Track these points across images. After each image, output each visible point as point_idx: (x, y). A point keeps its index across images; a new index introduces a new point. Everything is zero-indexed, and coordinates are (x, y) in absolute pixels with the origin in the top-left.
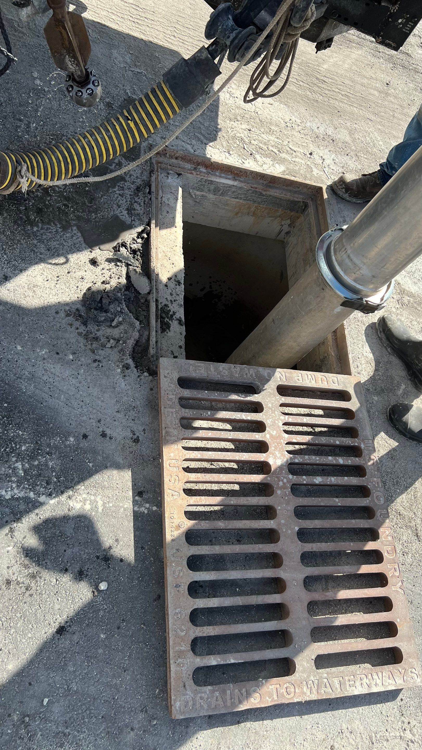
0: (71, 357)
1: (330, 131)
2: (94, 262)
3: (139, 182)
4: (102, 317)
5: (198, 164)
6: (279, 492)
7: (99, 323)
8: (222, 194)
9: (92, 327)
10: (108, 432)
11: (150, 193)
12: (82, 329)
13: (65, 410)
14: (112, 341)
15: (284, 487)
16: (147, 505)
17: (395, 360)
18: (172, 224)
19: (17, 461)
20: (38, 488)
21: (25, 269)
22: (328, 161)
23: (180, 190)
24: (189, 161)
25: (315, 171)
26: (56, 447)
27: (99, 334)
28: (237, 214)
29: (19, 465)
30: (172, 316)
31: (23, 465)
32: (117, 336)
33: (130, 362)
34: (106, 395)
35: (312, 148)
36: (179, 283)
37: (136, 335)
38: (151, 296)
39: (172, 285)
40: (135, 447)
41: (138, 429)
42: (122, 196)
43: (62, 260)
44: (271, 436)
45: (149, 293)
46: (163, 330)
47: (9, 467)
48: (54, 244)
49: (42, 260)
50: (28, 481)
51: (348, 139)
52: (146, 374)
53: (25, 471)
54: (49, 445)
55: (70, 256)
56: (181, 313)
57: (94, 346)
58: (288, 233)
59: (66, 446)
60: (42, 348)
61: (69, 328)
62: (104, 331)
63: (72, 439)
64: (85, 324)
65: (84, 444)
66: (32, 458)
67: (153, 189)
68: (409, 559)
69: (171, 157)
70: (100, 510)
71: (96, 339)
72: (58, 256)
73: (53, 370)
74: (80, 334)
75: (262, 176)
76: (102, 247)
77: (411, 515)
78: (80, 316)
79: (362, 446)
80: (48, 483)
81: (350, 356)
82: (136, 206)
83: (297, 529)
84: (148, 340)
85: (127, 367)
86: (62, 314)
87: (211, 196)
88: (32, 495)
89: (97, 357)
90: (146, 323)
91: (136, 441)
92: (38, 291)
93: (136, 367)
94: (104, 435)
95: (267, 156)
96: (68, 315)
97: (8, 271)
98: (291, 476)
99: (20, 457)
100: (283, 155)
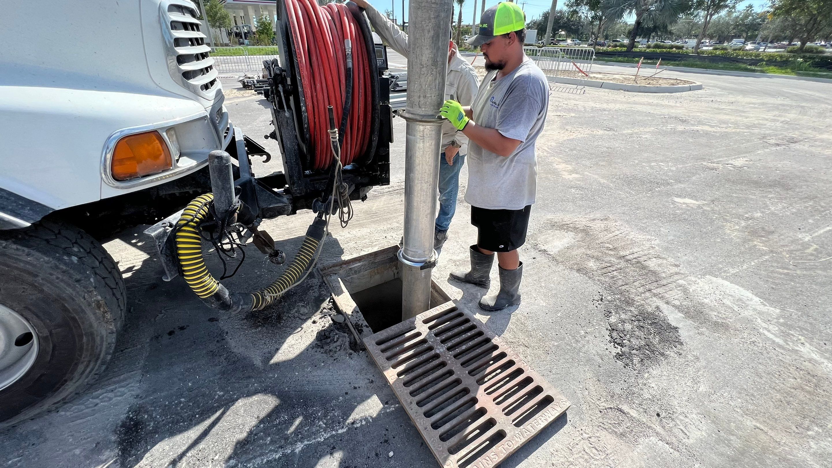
0: (323, 364)
1: (389, 226)
2: (314, 322)
3: (319, 284)
4: (329, 340)
5: (341, 265)
6: (449, 362)
7: (328, 344)
8: (359, 272)
9: (326, 347)
10: (356, 386)
11: (325, 284)
12: (322, 350)
13: (331, 387)
14: (338, 347)
15: (450, 358)
16: (393, 406)
17: (469, 286)
18: (342, 292)
19: (319, 422)
20: (335, 428)
21: (285, 341)
22: (394, 235)
23: (339, 279)
24: (337, 266)
25: (391, 242)
26: (335, 405)
27: (331, 348)
28: (371, 277)
29: (321, 423)
30: (361, 326)
31: (323, 422)
32: (340, 344)
33: (351, 351)
34: (348, 371)
35: (385, 235)
36: (358, 312)
37: (348, 339)
38: (346, 321)
39: (355, 314)
40: (372, 385)
41: (370, 376)
42: (314, 292)
43: (300, 329)
44: (432, 342)
46: (360, 333)
47: (317, 426)
48: (292, 326)
49: (290, 334)
50: (329, 427)
51: (398, 225)
52: (361, 352)
53: (325, 424)
54: (331, 407)
55: (302, 326)
56: (366, 323)
57: (331, 354)
58: (398, 273)
59: (339, 403)
60: (307, 368)
61: (316, 353)
62: (333, 346)
63: (341, 398)
64: (322, 348)
65: (347, 397)
66: (326, 416)
67: (326, 282)
69: (328, 268)
70: (371, 420)
71: (331, 351)
72: (297, 328)
73: (317, 374)
74: (322, 353)
75: (370, 254)
76: (315, 315)
78: (319, 346)
79: (475, 323)
80: (339, 423)
81: (448, 295)
82: (322, 292)
83: (467, 372)
84: (355, 339)
85: (351, 354)
86: (310, 349)
87: (355, 276)
88: (334, 433)
89: (335, 358)
90: (350, 333)
91: (372, 382)
92: (294, 346)
93: (355, 352)
94: (355, 388)
95: (368, 247)
96: (313, 348)
97: (278, 346)
98: (451, 353)
99: (319, 419)
100: (375, 243)
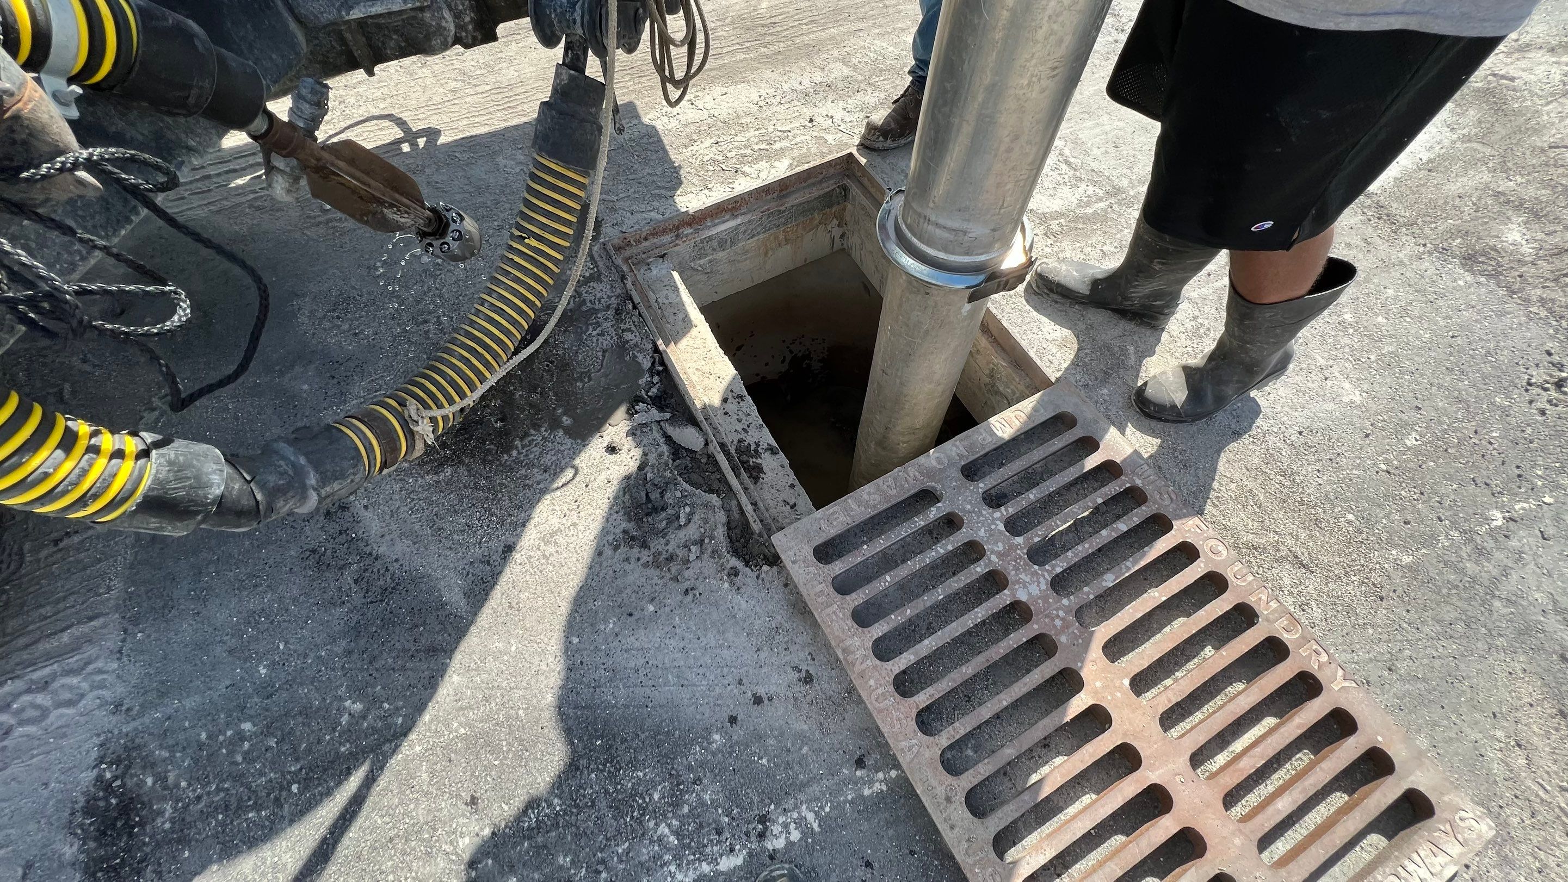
0: (651, 608)
1: (818, 77)
2: (612, 449)
3: (614, 301)
4: (661, 521)
5: (678, 228)
6: (1063, 639)
7: (663, 533)
8: (733, 243)
9: (657, 544)
10: (761, 691)
11: (635, 307)
12: (646, 556)
13: (685, 694)
14: (693, 548)
15: (1066, 626)
16: (881, 775)
17: (1096, 317)
18: (687, 324)
19: (657, 825)
20: (708, 850)
21: (529, 518)
22: (839, 114)
23: (676, 275)
24: (664, 231)
25: (830, 138)
26: (702, 765)
27: (670, 548)
28: (766, 254)
29: (663, 829)
30: (756, 451)
31: (669, 826)
32: (696, 537)
33: (734, 562)
34: (729, 635)
35: (808, 112)
36: (741, 397)
37: (721, 517)
38: (711, 447)
40: (812, 691)
41: (799, 656)
42: (602, 334)
43: (569, 473)
44: (1000, 555)
45: (707, 444)
46: (756, 479)
47: (652, 841)
48: (547, 459)
49: (544, 492)
50: (689, 847)
51: (846, 71)
52: (765, 568)
53: (678, 834)
54: (690, 768)
55: (577, 462)
56: (767, 438)
57: (674, 570)
58: (842, 236)
59: (714, 754)
60: (606, 621)
61: (627, 567)
62: (677, 538)
63: (717, 737)
64: (645, 545)
65: (738, 733)
66: (676, 805)
67: (637, 299)
68: (1317, 613)
69: (638, 242)
70: (815, 826)
71: (671, 558)
72: (562, 470)
73: (637, 644)
74: (646, 565)
75: (766, 190)
76: (612, 421)
77: (1273, 537)
78: (633, 538)
79: (1139, 482)
80: (719, 833)
81: (1032, 354)
82: (628, 336)
83: (1126, 682)
84: (742, 512)
85: (734, 572)
86: (608, 552)
87: (721, 255)
88: (706, 868)
89: (687, 585)
90: (724, 489)
91: (808, 679)
92: (560, 539)
93: (747, 565)
94: (758, 700)
95: (756, 161)
96: (616, 548)
97: (507, 538)
98: (1065, 602)
99: (660, 815)
100: (778, 146)
